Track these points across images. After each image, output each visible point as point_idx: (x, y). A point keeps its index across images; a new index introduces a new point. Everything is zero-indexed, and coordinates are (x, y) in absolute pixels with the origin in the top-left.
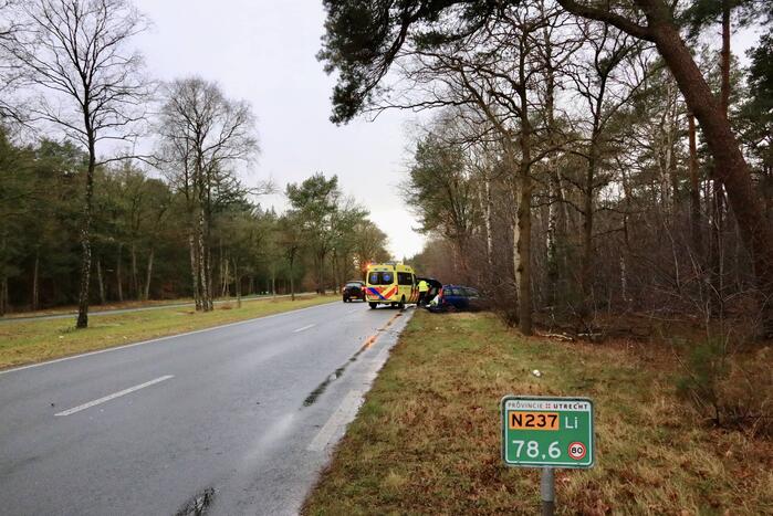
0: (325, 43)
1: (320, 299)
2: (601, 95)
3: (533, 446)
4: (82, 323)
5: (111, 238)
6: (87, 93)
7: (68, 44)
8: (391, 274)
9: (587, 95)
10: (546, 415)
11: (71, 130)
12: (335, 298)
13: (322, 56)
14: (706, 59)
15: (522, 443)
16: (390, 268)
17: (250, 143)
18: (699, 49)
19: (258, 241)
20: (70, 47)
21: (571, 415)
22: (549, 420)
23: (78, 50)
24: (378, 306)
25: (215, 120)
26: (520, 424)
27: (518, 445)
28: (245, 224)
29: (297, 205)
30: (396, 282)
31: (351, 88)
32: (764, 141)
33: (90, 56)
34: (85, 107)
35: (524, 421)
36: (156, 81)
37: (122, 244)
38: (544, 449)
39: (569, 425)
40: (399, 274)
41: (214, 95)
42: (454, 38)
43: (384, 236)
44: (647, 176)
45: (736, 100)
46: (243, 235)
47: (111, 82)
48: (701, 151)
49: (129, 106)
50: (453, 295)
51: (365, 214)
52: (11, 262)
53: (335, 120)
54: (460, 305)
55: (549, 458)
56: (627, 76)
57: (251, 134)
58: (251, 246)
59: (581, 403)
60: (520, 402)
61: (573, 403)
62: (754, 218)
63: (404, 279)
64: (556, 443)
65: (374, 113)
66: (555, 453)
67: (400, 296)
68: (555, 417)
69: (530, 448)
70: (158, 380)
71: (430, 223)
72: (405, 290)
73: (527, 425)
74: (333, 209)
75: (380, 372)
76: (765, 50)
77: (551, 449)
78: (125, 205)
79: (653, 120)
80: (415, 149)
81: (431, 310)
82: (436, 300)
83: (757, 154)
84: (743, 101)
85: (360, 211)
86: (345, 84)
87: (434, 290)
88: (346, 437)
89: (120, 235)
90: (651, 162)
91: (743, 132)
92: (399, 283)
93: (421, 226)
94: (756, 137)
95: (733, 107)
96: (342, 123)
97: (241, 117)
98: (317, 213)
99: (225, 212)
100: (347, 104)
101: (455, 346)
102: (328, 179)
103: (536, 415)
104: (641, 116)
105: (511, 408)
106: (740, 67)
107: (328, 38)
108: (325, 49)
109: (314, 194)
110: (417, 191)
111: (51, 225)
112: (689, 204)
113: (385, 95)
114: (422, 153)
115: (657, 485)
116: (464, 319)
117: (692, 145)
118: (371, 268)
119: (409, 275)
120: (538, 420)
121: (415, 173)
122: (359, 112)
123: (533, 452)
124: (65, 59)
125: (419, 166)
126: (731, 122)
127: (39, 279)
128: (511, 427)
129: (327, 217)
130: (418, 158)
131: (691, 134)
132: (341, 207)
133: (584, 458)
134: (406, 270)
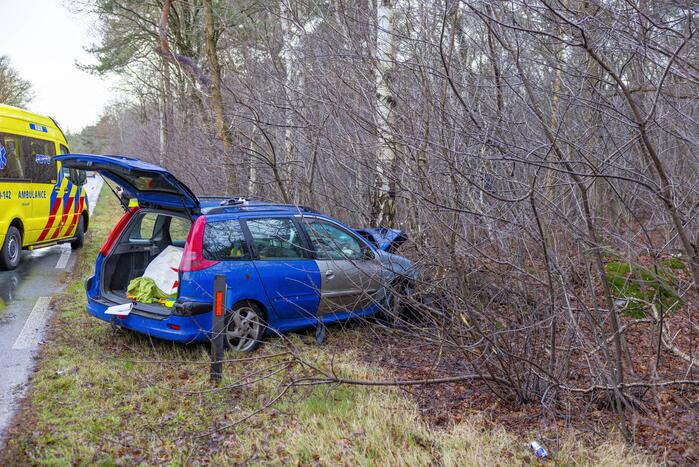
72: (24, 204)
134: (32, 126)
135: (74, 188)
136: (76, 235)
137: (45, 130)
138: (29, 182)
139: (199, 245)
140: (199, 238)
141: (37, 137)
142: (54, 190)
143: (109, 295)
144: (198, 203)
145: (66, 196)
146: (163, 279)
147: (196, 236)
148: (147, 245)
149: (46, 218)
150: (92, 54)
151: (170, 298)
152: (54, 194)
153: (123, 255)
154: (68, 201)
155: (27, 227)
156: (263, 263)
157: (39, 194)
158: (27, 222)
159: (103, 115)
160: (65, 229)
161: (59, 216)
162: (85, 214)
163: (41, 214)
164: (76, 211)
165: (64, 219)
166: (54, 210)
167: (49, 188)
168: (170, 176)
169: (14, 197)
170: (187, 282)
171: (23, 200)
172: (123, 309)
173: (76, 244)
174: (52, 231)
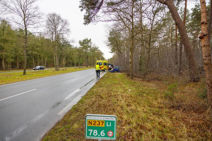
0: (81, 3)
1: (87, 68)
2: (153, 19)
3: (96, 132)
4: (25, 73)
5: (36, 53)
6: (24, 16)
7: (19, 3)
8: (102, 63)
9: (150, 19)
10: (100, 121)
11: (20, 25)
13: (80, 7)
14: (181, 11)
15: (92, 130)
17: (68, 30)
18: (180, 8)
19: (72, 54)
20: (20, 4)
21: (109, 122)
22: (101, 123)
23: (22, 5)
25: (60, 24)
26: (91, 124)
27: (90, 131)
28: (69, 50)
29: (81, 46)
30: (103, 65)
31: (89, 16)
32: (194, 32)
33: (25, 6)
34: (24, 19)
35: (93, 123)
36: (42, 13)
37: (39, 54)
38: (99, 133)
39: (108, 125)
41: (59, 18)
42: (117, 3)
43: (103, 53)
44: (165, 40)
45: (188, 21)
46: (69, 52)
47: (31, 13)
48: (178, 34)
49: (35, 19)
51: (98, 48)
52: (11, 58)
53: (85, 24)
54: (118, 71)
55: (101, 136)
56: (161, 15)
57: (68, 28)
58: (71, 55)
59: (112, 118)
60: (92, 117)
61: (109, 118)
62: (189, 51)
63: (105, 64)
64: (103, 131)
65: (96, 23)
66: (103, 134)
68: (103, 122)
69: (94, 132)
70: (32, 90)
71: (113, 50)
72: (105, 67)
73: (94, 124)
74: (90, 47)
75: (90, 89)
76: (196, 9)
77: (101, 133)
78: (40, 45)
79: (167, 26)
80: (109, 32)
81: (111, 72)
82: (112, 69)
83: (192, 35)
84: (190, 22)
85: (97, 47)
86: (87, 14)
87: (112, 67)
88: (71, 110)
89: (38, 52)
90: (166, 37)
91: (189, 29)
92: (104, 65)
93: (111, 51)
94: (192, 31)
95: (187, 23)
96: (86, 25)
97: (66, 23)
98: (86, 48)
99: (65, 47)
100: (88, 20)
101: (113, 82)
102: (89, 39)
103: (97, 121)
104: (164, 25)
105: (88, 119)
106: (190, 13)
107: (81, 2)
108: (81, 5)
109: (85, 43)
110: (110, 43)
111: (21, 49)
112: (175, 47)
113: (98, 18)
114: (111, 33)
115: (150, 131)
116: (117, 74)
117: (176, 33)
119: (106, 63)
120: (97, 123)
121: (109, 38)
122: (91, 22)
123: (95, 134)
124: (18, 7)
125: (110, 37)
126: (187, 27)
127: (19, 62)
128: (88, 125)
129: (89, 49)
130: (110, 35)
131: (176, 30)
132: (92, 46)
133: (113, 136)
149: (107, 68)
151: (112, 70)
167: (107, 66)
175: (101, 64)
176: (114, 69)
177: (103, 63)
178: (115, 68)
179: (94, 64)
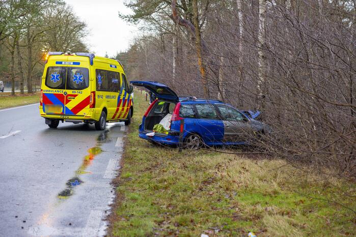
12: (30, 99)
16: (84, 62)
24: (61, 125)
30: (92, 86)
40: (98, 72)
43: (82, 26)
50: (196, 116)
63: (107, 80)
67: (98, 109)
72: (108, 101)
81: (154, 143)
92: (100, 88)
118: (52, 59)
119: (115, 75)
134: (111, 66)
135: (127, 94)
136: (128, 118)
137: (116, 67)
138: (109, 91)
139: (178, 113)
140: (178, 110)
141: (112, 70)
142: (119, 95)
143: (147, 131)
144: (178, 98)
145: (124, 98)
146: (166, 125)
147: (177, 109)
148: (160, 114)
149: (116, 108)
150: (129, 8)
151: (167, 131)
152: (119, 97)
153: (152, 117)
154: (125, 101)
155: (108, 112)
156: (203, 121)
157: (113, 97)
158: (108, 109)
159: (133, 44)
160: (123, 114)
161: (121, 108)
162: (132, 108)
163: (114, 107)
164: (128, 106)
165: (123, 109)
166: (119, 105)
167: (117, 94)
168: (168, 88)
169: (104, 98)
170: (173, 124)
171: (107, 99)
172: (152, 134)
173: (127, 123)
174: (118, 115)
175: (76, 79)
176: (179, 116)
177: (92, 75)
178: (187, 110)
179: (34, 82)
